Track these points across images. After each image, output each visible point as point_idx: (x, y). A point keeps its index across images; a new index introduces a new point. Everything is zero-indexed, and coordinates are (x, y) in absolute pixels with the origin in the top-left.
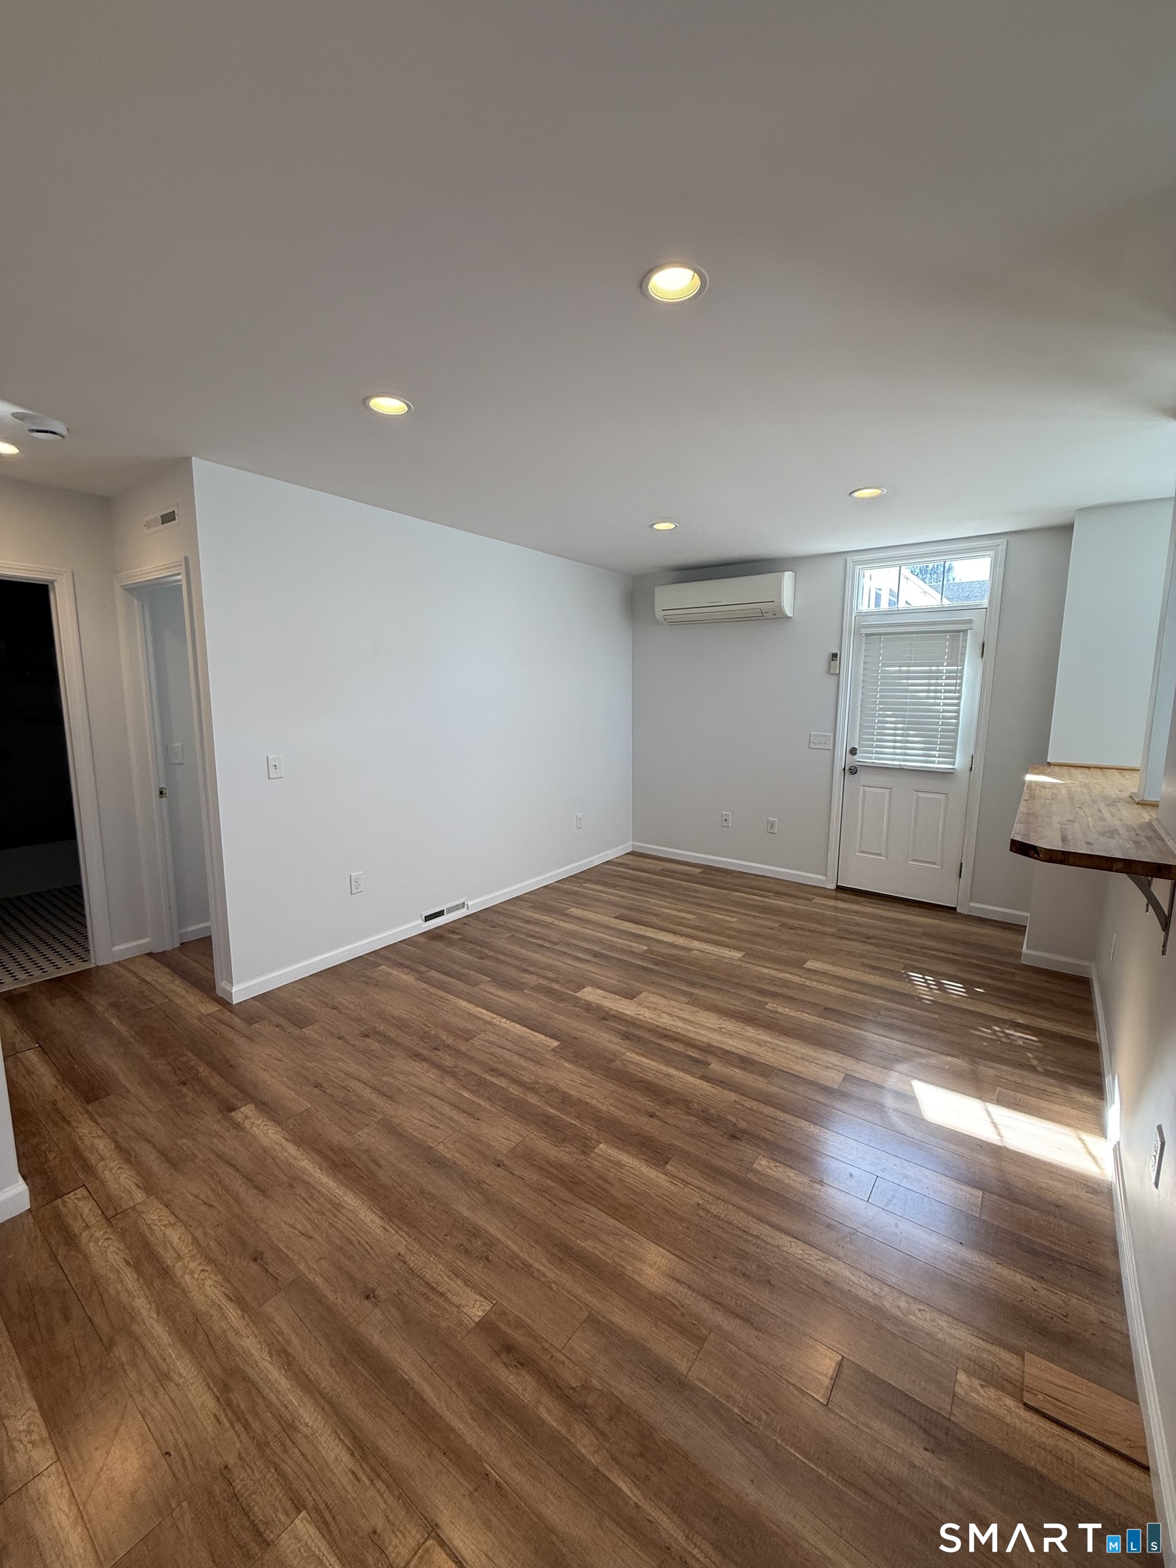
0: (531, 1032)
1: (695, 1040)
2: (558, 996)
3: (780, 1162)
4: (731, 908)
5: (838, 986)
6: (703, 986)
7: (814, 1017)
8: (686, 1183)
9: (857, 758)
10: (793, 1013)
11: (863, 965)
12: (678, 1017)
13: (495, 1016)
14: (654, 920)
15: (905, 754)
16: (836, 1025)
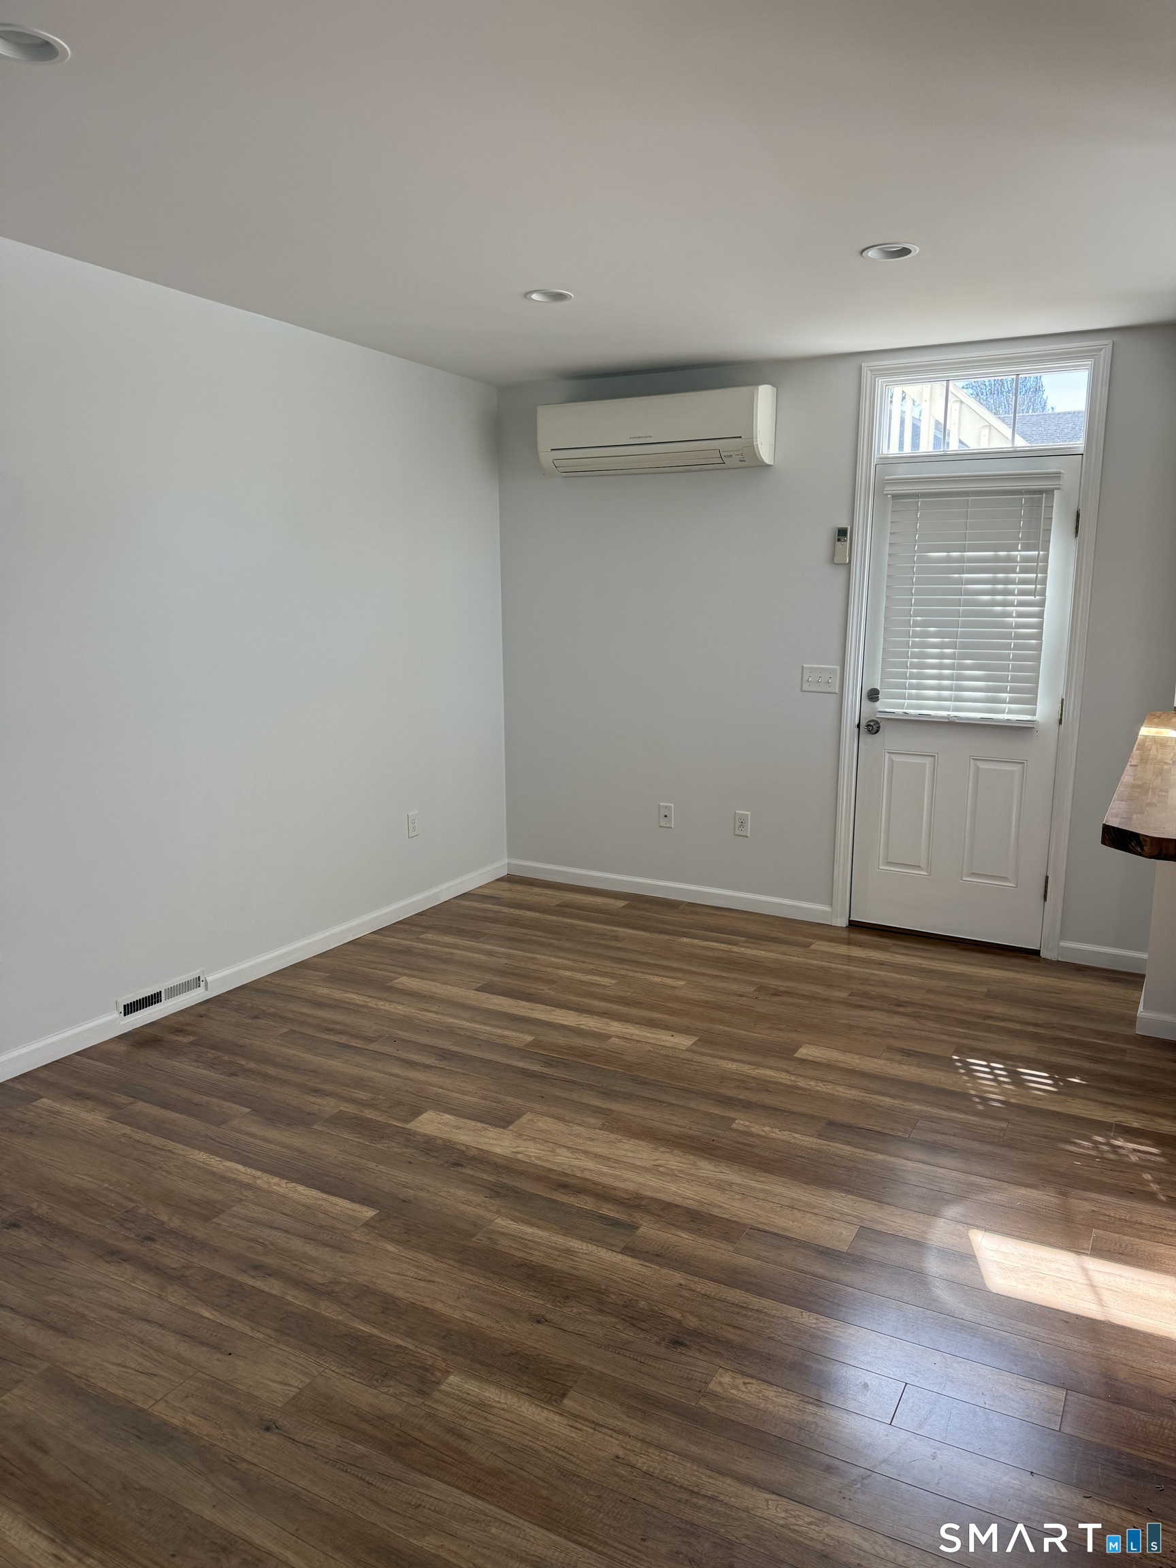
0: (325, 1196)
1: (615, 1189)
2: (375, 1131)
3: (752, 1377)
4: (676, 965)
5: (851, 1086)
6: (628, 1097)
7: (811, 1139)
8: (596, 1425)
9: (880, 705)
10: (778, 1134)
11: (891, 1049)
12: (586, 1152)
13: (259, 1173)
14: (544, 989)
15: (957, 699)
16: (847, 1150)
